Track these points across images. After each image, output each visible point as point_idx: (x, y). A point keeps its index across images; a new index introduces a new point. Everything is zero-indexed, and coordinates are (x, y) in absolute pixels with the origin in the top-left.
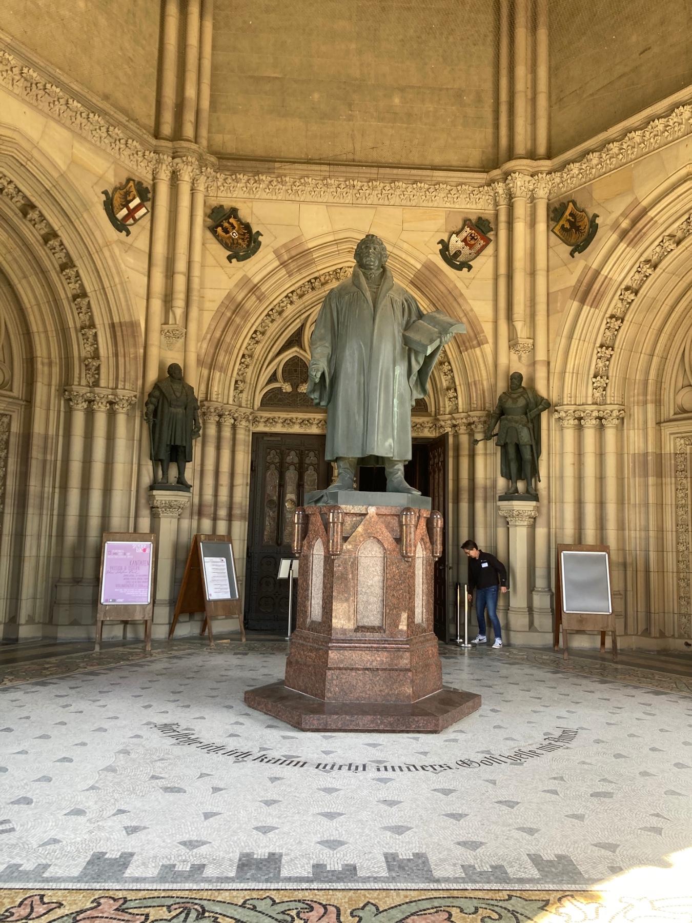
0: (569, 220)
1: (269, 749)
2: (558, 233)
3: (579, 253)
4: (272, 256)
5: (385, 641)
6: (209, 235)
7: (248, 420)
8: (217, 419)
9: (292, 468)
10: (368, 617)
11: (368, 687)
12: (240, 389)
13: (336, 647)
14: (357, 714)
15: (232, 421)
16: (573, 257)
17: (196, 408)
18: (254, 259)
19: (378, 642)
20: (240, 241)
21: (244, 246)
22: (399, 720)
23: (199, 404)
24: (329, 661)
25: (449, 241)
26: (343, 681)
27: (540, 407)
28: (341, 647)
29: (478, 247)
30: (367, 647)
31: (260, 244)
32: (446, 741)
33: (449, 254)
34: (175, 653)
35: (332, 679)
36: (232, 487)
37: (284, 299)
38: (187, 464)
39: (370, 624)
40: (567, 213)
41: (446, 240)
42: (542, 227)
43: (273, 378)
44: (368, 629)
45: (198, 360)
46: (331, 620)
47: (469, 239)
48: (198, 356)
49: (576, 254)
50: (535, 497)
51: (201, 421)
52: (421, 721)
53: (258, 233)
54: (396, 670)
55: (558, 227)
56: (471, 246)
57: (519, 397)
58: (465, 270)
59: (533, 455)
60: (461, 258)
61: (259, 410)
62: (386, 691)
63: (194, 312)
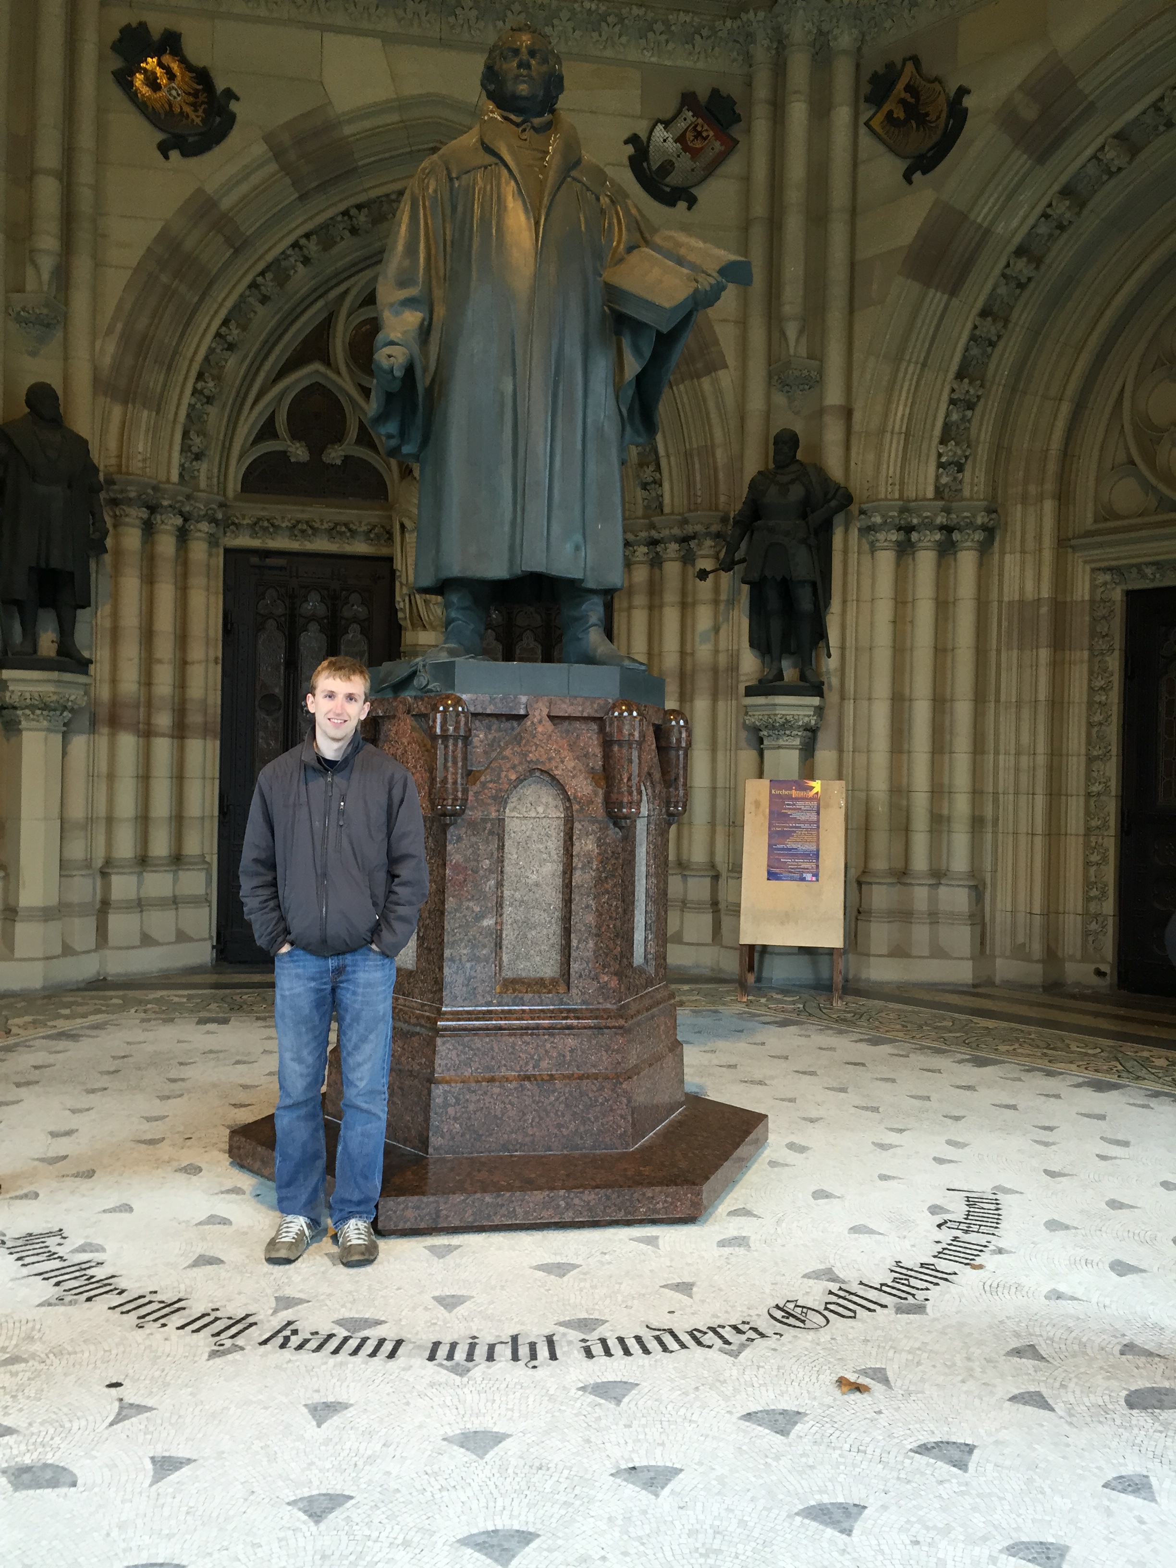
0: (902, 102)
1: (301, 1301)
2: (878, 129)
3: (924, 173)
4: (260, 149)
5: (569, 1011)
6: (115, 92)
7: (213, 520)
8: (145, 516)
9: (313, 627)
10: (527, 957)
11: (529, 1117)
12: (195, 449)
13: (454, 1029)
14: (510, 1188)
15: (179, 521)
16: (910, 182)
17: (95, 489)
18: (218, 152)
19: (552, 1014)
20: (188, 109)
21: (198, 121)
22: (608, 1198)
23: (101, 477)
24: (438, 1061)
25: (649, 138)
26: (472, 1107)
27: (833, 503)
28: (465, 1029)
29: (709, 155)
30: (527, 1028)
31: (231, 119)
32: (722, 1244)
33: (649, 168)
34: (62, 1025)
35: (446, 1105)
36: (182, 665)
37: (289, 252)
38: (80, 612)
39: (532, 974)
40: (901, 85)
41: (643, 136)
42: (842, 115)
43: (267, 431)
44: (529, 985)
45: (96, 380)
46: (441, 968)
47: (690, 136)
48: (96, 369)
49: (917, 176)
50: (817, 690)
51: (107, 519)
52: (660, 1196)
53: (230, 94)
54: (596, 1077)
55: (881, 116)
56: (695, 153)
57: (792, 482)
58: (682, 205)
59: (816, 603)
60: (674, 179)
61: (236, 499)
62: (572, 1126)
63: (82, 268)
